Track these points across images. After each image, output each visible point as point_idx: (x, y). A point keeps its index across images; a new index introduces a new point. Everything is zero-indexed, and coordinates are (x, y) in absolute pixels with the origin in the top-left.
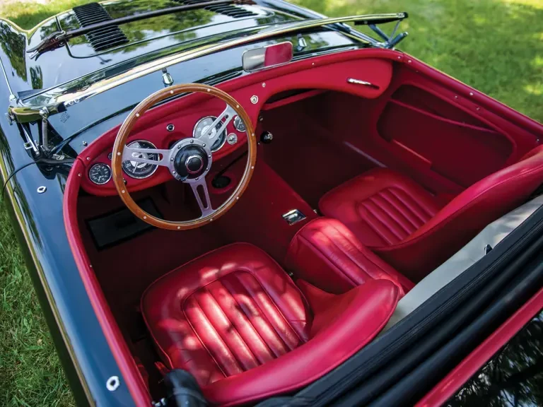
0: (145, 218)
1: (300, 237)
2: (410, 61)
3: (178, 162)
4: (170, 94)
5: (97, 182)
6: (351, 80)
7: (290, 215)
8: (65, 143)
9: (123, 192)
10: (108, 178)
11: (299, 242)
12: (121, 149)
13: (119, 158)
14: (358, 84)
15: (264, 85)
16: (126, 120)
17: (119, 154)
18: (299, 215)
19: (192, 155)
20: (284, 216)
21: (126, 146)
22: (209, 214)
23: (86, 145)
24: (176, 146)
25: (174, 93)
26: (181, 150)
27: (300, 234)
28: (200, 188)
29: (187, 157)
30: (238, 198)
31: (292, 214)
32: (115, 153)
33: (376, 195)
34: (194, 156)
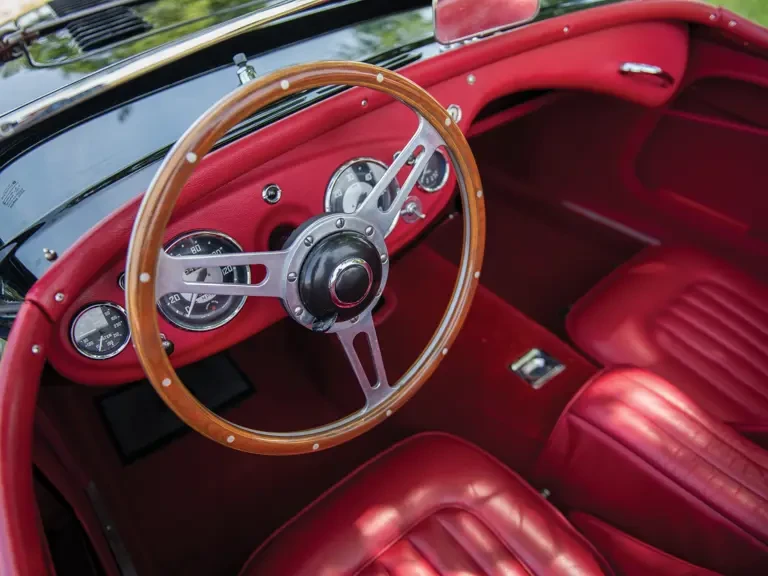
0: (231, 439)
1: (573, 418)
2: (732, 24)
3: (307, 281)
4: (281, 90)
5: (97, 352)
6: (628, 67)
7: (526, 364)
8: (7, 251)
9: (167, 382)
10: (122, 341)
11: (573, 429)
12: (149, 264)
13: (146, 290)
14: (642, 74)
15: (471, 79)
16: (153, 184)
17: (145, 277)
18: (547, 363)
19: (342, 261)
20: (515, 367)
21: (163, 253)
22: (383, 400)
23: (54, 257)
24: (300, 239)
25: (292, 86)
26: (314, 248)
27: (571, 411)
28: (361, 341)
29: (330, 266)
30: (445, 351)
31: (531, 362)
32: (132, 277)
33: (679, 302)
34: (347, 264)
